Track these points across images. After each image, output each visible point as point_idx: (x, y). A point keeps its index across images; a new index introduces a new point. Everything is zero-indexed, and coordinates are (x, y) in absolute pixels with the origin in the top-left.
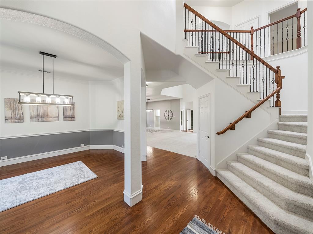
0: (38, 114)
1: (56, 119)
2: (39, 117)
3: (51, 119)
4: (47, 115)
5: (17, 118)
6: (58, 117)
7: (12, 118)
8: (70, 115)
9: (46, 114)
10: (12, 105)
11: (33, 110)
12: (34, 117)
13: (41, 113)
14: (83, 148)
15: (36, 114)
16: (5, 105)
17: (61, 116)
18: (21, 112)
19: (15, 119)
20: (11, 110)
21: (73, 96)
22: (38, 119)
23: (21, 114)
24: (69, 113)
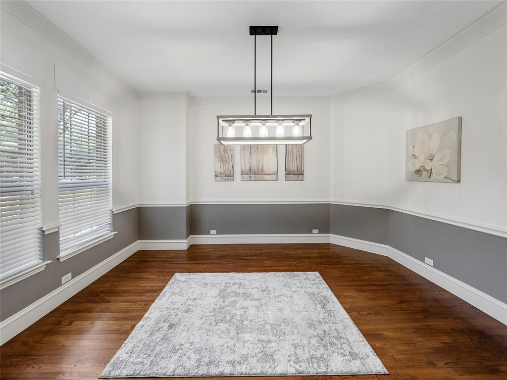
0: (250, 168)
1: (274, 177)
2: (251, 172)
3: (266, 177)
4: (262, 170)
5: (227, 174)
6: (276, 174)
7: (221, 174)
8: (296, 169)
9: (260, 167)
10: (222, 154)
11: (244, 161)
12: (246, 173)
13: (254, 167)
14: (315, 238)
15: (248, 168)
16: (215, 154)
17: (282, 173)
18: (231, 165)
19: (224, 176)
20: (221, 161)
21: (310, 116)
22: (251, 177)
23: (231, 168)
24: (293, 167)
